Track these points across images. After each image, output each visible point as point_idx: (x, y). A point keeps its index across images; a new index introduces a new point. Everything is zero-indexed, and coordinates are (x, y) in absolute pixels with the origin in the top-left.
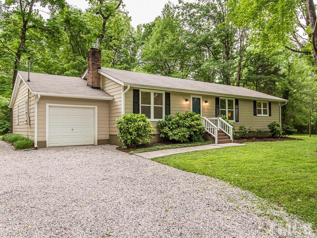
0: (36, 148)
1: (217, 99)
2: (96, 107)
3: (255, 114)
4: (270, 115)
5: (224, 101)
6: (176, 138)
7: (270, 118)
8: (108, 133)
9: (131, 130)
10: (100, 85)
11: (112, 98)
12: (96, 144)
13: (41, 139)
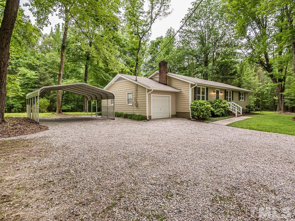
0: (148, 120)
1: (225, 91)
2: (171, 96)
3: (239, 100)
4: (245, 100)
5: (228, 92)
6: (219, 114)
7: (245, 102)
8: (175, 111)
9: (203, 110)
10: (167, 83)
11: (180, 91)
12: (171, 117)
13: (150, 115)
